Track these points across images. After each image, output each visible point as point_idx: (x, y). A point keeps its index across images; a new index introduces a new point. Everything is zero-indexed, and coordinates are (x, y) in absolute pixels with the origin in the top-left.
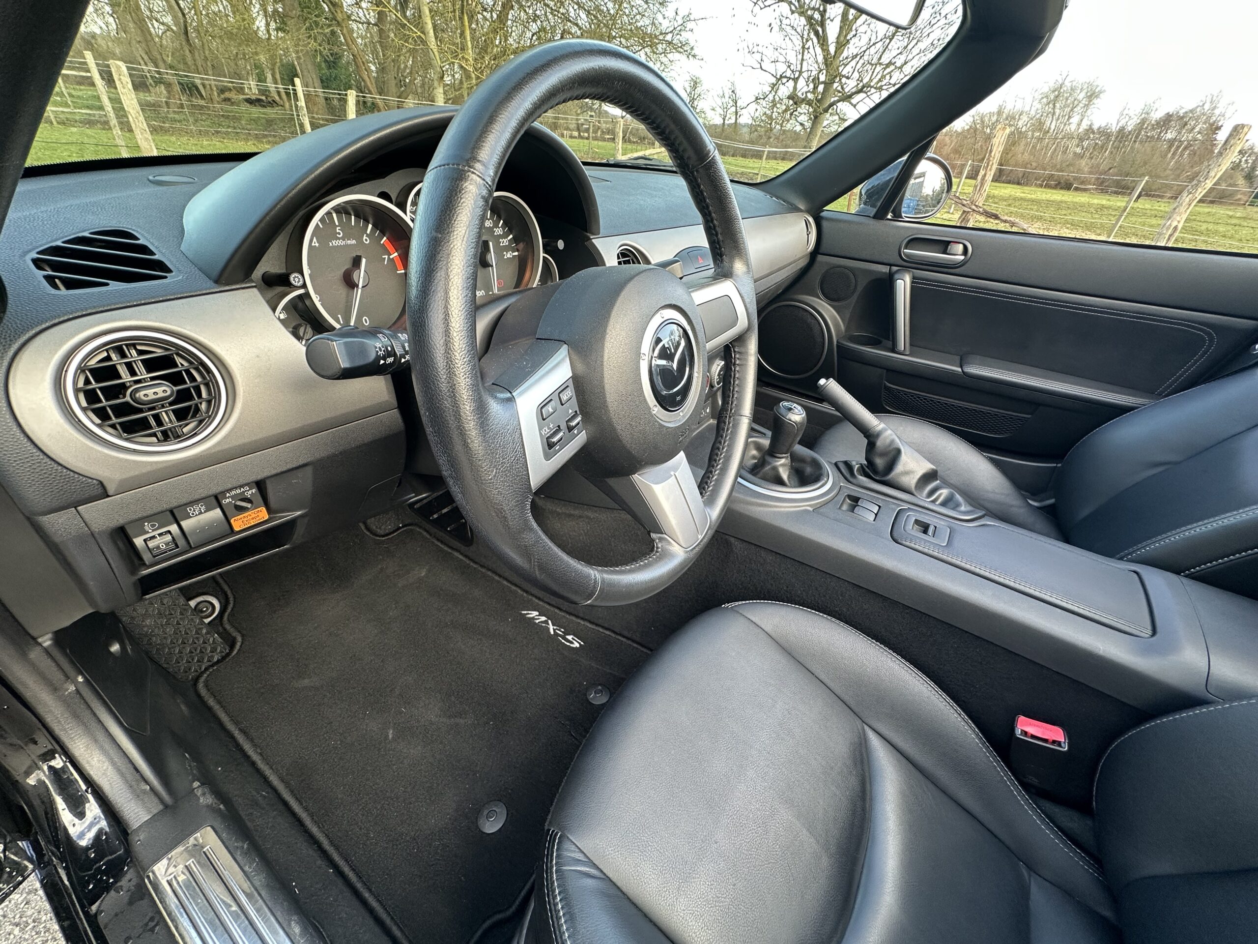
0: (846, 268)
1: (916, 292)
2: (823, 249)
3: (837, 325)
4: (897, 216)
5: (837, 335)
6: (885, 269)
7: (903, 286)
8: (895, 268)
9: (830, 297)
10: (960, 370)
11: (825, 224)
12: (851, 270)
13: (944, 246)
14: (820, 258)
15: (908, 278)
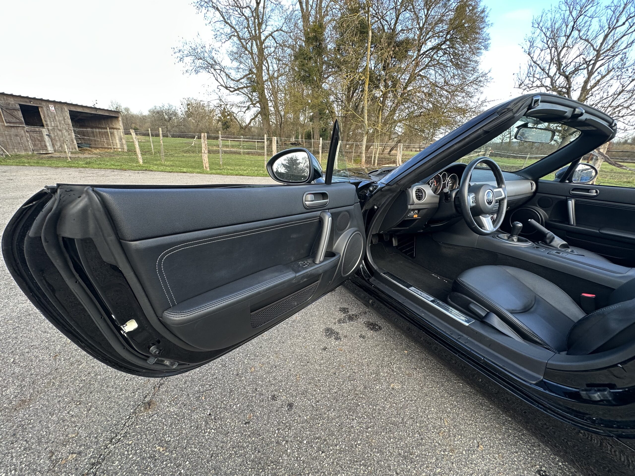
0: (548, 197)
1: (577, 205)
2: (539, 191)
3: (545, 216)
4: (571, 181)
5: (545, 219)
6: (564, 198)
7: (571, 204)
8: (568, 197)
9: (542, 207)
10: (598, 231)
11: (539, 184)
12: (551, 198)
13: (588, 190)
14: (537, 194)
15: (573, 201)
